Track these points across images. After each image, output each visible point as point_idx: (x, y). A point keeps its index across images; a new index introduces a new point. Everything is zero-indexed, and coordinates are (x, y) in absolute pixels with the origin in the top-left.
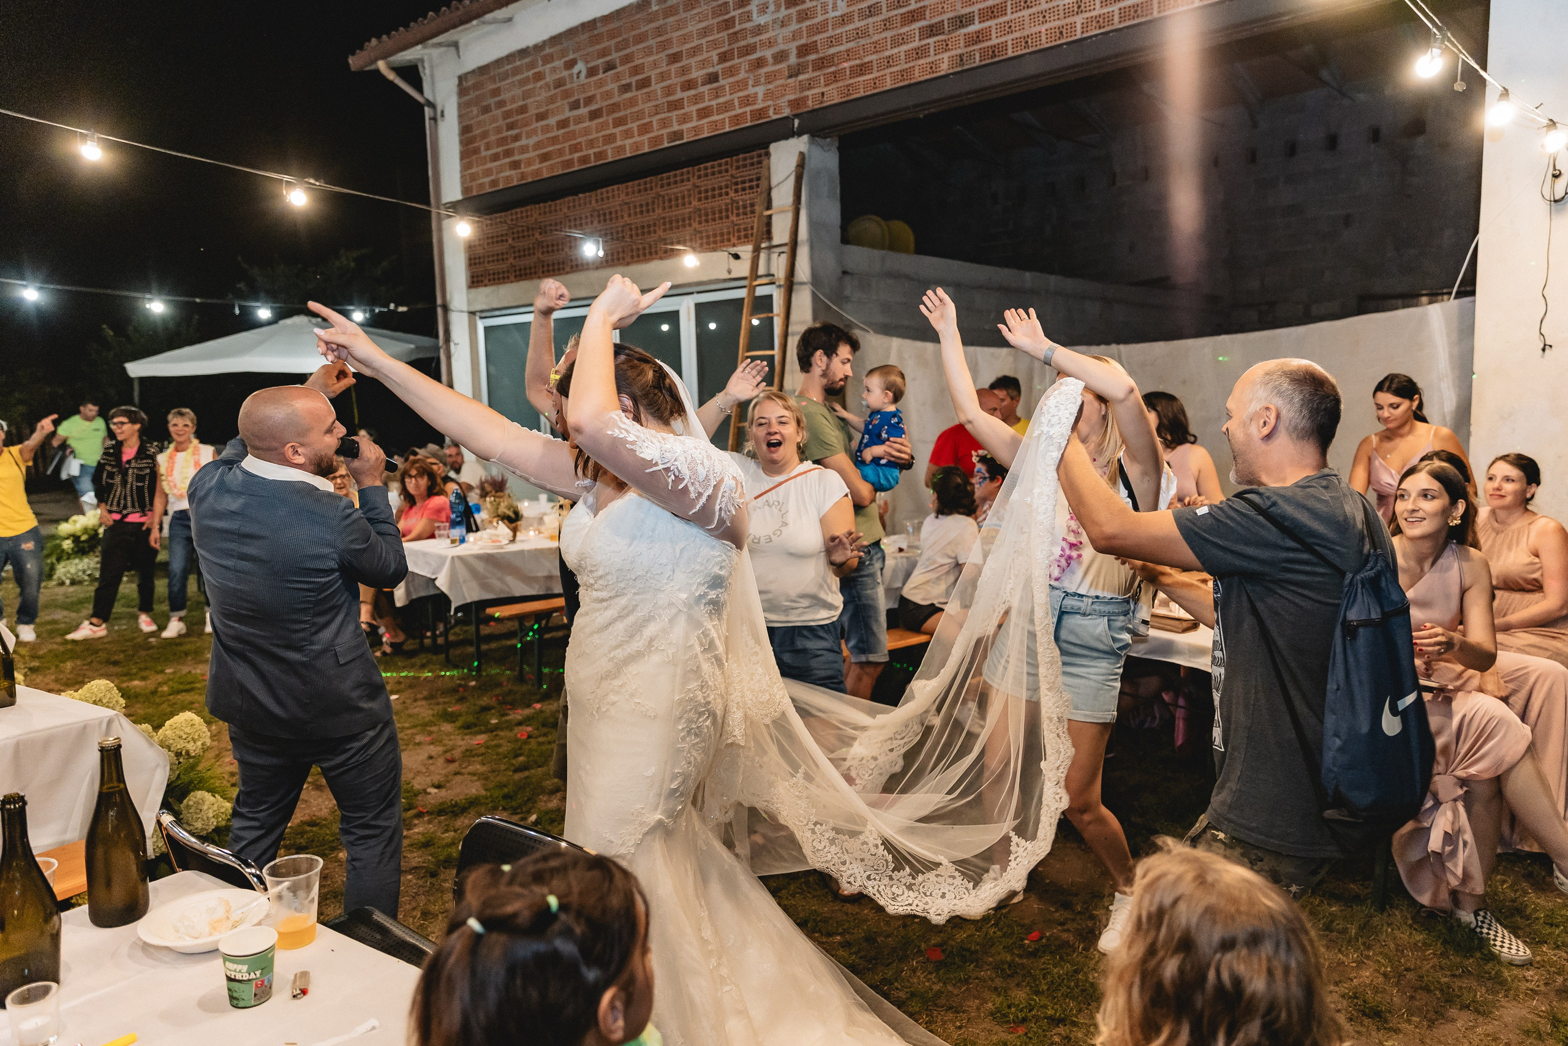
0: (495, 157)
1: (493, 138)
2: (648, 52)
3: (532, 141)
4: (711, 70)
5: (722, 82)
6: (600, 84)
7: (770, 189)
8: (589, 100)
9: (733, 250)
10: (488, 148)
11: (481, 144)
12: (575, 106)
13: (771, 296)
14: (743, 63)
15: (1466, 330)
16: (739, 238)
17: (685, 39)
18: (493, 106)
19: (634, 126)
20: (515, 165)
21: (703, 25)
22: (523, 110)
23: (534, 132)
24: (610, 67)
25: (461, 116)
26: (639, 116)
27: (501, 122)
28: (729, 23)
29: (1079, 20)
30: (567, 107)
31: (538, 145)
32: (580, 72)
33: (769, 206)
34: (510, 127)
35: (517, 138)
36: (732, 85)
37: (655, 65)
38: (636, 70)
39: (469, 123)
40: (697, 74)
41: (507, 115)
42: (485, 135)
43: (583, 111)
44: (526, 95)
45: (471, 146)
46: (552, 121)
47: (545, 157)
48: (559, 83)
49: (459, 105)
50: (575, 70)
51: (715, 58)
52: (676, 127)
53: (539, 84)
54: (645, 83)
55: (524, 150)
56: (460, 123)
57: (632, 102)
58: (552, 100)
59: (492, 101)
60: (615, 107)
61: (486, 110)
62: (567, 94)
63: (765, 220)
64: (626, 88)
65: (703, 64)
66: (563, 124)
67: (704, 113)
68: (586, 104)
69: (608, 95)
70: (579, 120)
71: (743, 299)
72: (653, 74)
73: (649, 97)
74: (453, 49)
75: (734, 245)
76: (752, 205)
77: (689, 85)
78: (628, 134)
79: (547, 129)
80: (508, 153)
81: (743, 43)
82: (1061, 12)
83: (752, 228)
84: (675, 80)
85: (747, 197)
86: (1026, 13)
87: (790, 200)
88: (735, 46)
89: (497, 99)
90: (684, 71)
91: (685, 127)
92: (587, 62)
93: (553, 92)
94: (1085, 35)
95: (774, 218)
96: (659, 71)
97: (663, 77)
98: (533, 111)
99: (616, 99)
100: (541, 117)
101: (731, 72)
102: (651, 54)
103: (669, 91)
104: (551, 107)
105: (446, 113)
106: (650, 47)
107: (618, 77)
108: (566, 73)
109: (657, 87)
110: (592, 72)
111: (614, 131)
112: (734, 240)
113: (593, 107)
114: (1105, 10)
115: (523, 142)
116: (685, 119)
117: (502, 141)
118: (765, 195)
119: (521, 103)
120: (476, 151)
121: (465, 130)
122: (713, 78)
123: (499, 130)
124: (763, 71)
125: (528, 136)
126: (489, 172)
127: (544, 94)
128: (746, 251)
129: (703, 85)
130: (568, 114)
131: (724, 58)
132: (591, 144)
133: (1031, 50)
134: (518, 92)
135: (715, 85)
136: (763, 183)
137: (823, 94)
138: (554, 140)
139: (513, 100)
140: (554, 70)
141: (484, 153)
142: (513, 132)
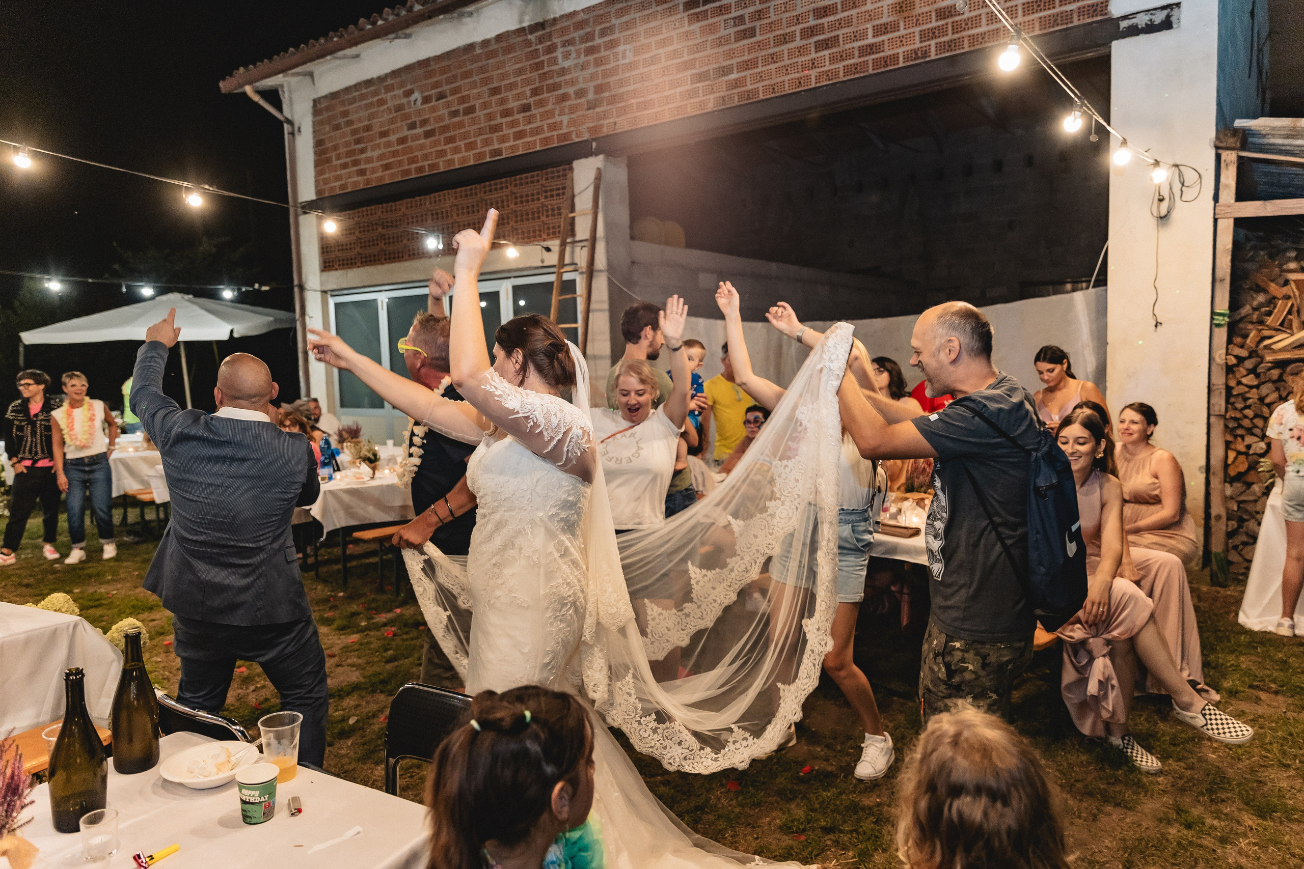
0: (345, 166)
1: (342, 150)
2: (473, 85)
3: (377, 153)
4: (525, 101)
5: (534, 111)
6: (434, 109)
7: (573, 196)
8: (424, 122)
9: (546, 244)
10: (338, 158)
11: (333, 155)
12: (412, 126)
13: (574, 281)
14: (550, 97)
15: (1101, 311)
16: (548, 234)
17: (503, 76)
18: (343, 125)
19: (462, 144)
20: (362, 172)
21: (518, 66)
22: (368, 128)
23: (378, 146)
24: (441, 96)
25: (315, 132)
26: (465, 136)
27: (349, 138)
28: (539, 66)
29: (814, 73)
30: (405, 128)
31: (381, 157)
32: (415, 101)
33: (573, 210)
34: (358, 142)
35: (363, 151)
36: (542, 115)
37: (479, 96)
38: (463, 100)
39: (323, 137)
40: (513, 104)
41: (354, 132)
42: (335, 148)
43: (419, 131)
44: (371, 117)
45: (323, 157)
46: (393, 138)
47: (387, 167)
48: (399, 108)
49: (314, 123)
50: (413, 98)
51: (528, 93)
52: (496, 146)
53: (382, 108)
54: (470, 110)
55: (369, 160)
56: (314, 137)
57: (460, 125)
58: (393, 121)
59: (342, 121)
60: (445, 129)
61: (337, 127)
62: (406, 117)
63: (569, 221)
64: (455, 114)
65: (518, 97)
66: (402, 141)
67: (519, 135)
68: (421, 126)
69: (440, 119)
70: (416, 138)
71: (552, 283)
72: (478, 103)
73: (474, 122)
74: (308, 79)
75: (544, 240)
76: (559, 209)
77: (506, 113)
78: (456, 150)
79: (387, 145)
80: (356, 163)
81: (551, 81)
82: (800, 67)
83: (559, 227)
84: (495, 109)
85: (554, 202)
86: (773, 66)
87: (590, 205)
88: (545, 83)
89: (346, 119)
90: (503, 101)
91: (504, 145)
92: (422, 92)
93: (394, 115)
94: (818, 85)
95: (577, 219)
96: (481, 101)
97: (485, 106)
98: (376, 129)
99: (447, 122)
100: (384, 134)
101: (541, 104)
102: (476, 87)
103: (490, 117)
104: (393, 126)
105: (302, 130)
106: (475, 82)
107: (448, 105)
108: (404, 101)
109: (480, 113)
110: (426, 100)
111: (444, 147)
112: (544, 236)
113: (428, 128)
114: (833, 67)
115: (369, 154)
116: (503, 140)
117: (350, 153)
118: (569, 201)
119: (366, 123)
120: (328, 160)
121: (318, 143)
122: (526, 108)
123: (347, 144)
124: (567, 104)
125: (372, 150)
126: (338, 178)
127: (386, 117)
128: (555, 244)
129: (518, 113)
130: (406, 132)
131: (535, 92)
132: (426, 157)
133: (778, 94)
134: (363, 114)
135: (528, 114)
136: (568, 192)
137: (615, 123)
138: (395, 154)
139: (360, 120)
140: (395, 97)
141: (335, 162)
142: (360, 146)
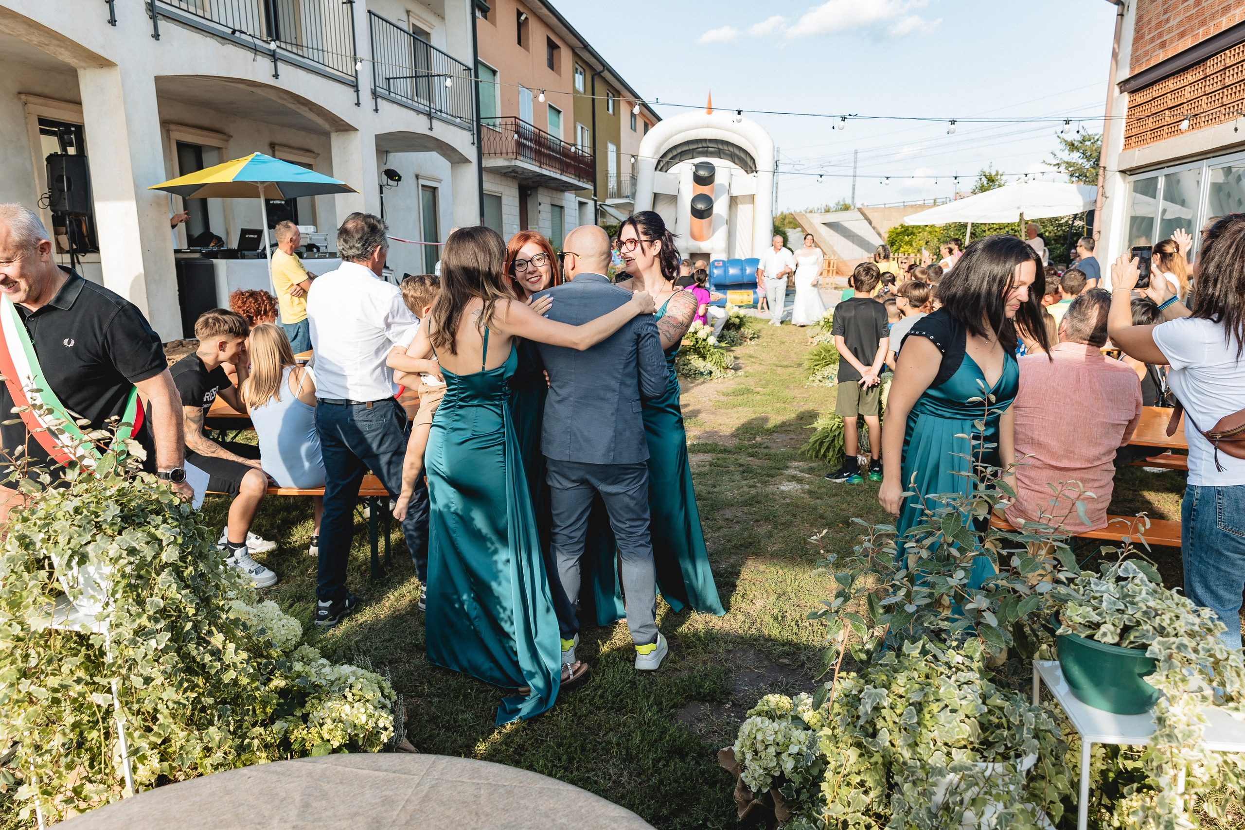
0: (1152, 40)
1: (1153, 24)
3: (1177, 21)
10: (1150, 32)
11: (1147, 30)
20: (1163, 45)
23: (1178, 14)
25: (1138, 9)
31: (1179, 25)
34: (1165, 13)
35: (1168, 20)
39: (1141, 14)
42: (1150, 21)
45: (1139, 33)
56: (1137, 14)
80: (1160, 35)
105: (1131, 8)
115: (1173, 23)
117: (1159, 25)
120: (1142, 37)
121: (1139, 19)
123: (1158, 15)
125: (1174, 19)
126: (1146, 53)
138: (1189, 19)
141: (1147, 37)
142: (1166, 17)
